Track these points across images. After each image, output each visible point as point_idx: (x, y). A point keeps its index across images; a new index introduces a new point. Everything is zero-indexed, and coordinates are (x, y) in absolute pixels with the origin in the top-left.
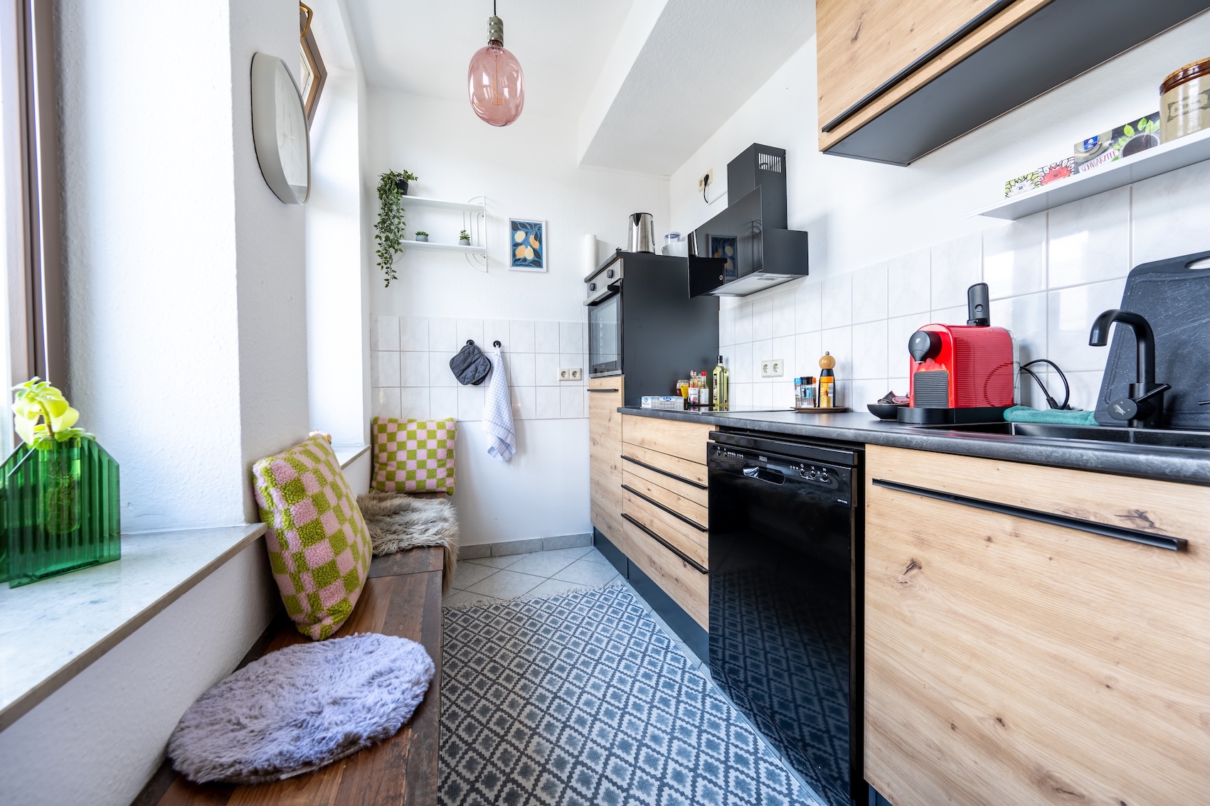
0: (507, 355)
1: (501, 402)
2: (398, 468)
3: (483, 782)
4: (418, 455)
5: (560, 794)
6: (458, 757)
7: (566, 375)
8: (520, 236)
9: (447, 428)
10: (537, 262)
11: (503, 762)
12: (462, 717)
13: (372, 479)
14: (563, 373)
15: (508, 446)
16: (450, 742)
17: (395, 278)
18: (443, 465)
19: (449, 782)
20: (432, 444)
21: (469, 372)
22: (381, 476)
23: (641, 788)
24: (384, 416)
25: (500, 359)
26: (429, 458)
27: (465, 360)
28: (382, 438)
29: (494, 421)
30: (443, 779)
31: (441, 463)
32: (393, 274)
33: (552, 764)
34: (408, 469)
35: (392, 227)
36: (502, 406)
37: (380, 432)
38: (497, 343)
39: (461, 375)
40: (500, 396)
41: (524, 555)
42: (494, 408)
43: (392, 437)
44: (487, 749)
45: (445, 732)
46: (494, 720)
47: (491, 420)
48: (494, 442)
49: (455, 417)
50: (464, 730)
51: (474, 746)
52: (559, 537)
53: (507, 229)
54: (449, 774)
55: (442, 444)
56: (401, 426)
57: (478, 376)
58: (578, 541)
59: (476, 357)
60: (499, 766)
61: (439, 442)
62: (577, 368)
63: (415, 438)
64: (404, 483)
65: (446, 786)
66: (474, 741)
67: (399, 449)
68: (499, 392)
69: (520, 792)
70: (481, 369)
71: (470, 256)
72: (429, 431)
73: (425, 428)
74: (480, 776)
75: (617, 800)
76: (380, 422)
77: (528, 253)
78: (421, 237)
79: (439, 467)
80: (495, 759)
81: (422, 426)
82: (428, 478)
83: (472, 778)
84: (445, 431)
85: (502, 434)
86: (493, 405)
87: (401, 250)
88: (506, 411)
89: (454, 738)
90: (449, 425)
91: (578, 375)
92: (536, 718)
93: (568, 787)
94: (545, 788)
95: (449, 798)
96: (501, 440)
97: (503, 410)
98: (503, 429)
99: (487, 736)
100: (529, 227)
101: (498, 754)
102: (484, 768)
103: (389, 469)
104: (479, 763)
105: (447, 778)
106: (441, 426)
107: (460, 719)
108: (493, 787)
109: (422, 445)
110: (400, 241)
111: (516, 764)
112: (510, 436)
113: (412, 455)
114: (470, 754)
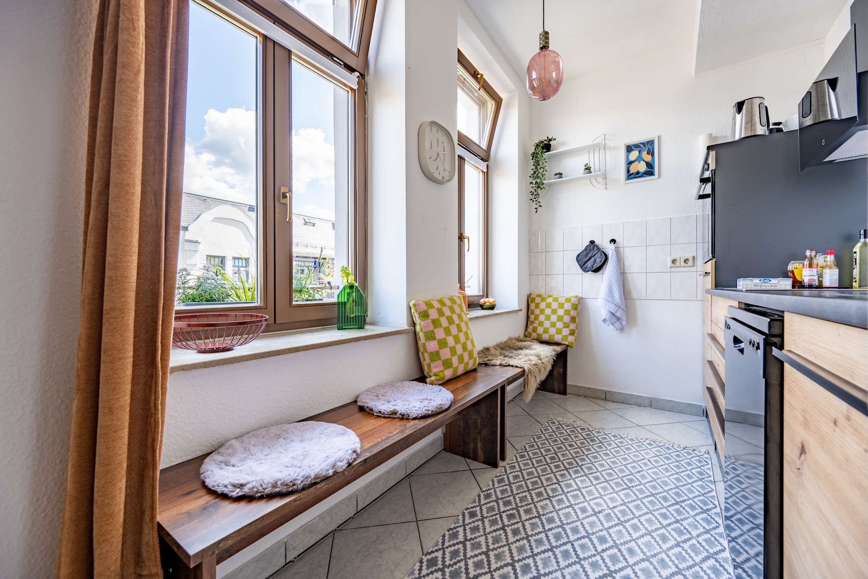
0: (621, 250)
1: (612, 285)
2: (539, 325)
3: (503, 502)
4: (551, 318)
5: (537, 532)
6: (501, 485)
7: (677, 264)
8: (634, 155)
9: (572, 302)
10: (650, 172)
11: (520, 500)
12: (517, 470)
13: (526, 330)
14: (674, 261)
15: (618, 319)
16: (502, 477)
17: (540, 206)
18: (567, 327)
19: (489, 492)
20: (561, 312)
21: (589, 264)
22: (530, 330)
23: (591, 565)
24: (535, 292)
25: (614, 252)
26: (558, 321)
27: (586, 255)
28: (532, 306)
29: (606, 299)
30: (487, 489)
31: (566, 325)
32: (539, 204)
33: (546, 518)
34: (544, 327)
35: (539, 175)
36: (613, 288)
37: (531, 302)
38: (613, 241)
39: (583, 265)
40: (613, 280)
41: (633, 406)
42: (607, 289)
43: (537, 306)
44: (517, 490)
45: (504, 471)
46: (532, 480)
47: (604, 298)
48: (605, 314)
49: (580, 295)
50: (513, 476)
51: (512, 485)
52: (668, 401)
53: (623, 151)
54: (491, 489)
55: (567, 312)
56: (543, 299)
57: (596, 266)
58: (688, 409)
59: (595, 253)
60: (516, 500)
61: (566, 311)
62: (689, 256)
63: (550, 307)
64: (541, 335)
65: (486, 492)
66: (514, 483)
67: (540, 314)
68: (612, 277)
69: (517, 517)
70: (598, 260)
71: (593, 181)
72: (559, 303)
73: (557, 301)
74: (504, 498)
75: (569, 558)
76: (532, 296)
77: (642, 167)
78: (558, 176)
79: (564, 327)
80: (517, 497)
81: (556, 300)
82: (556, 334)
83: (500, 497)
84: (570, 304)
85: (613, 308)
86: (606, 287)
87: (544, 188)
88: (617, 292)
89: (505, 477)
90: (574, 300)
91: (690, 263)
92: (556, 492)
93: (545, 532)
94: (532, 524)
95: (484, 497)
96: (612, 313)
97: (615, 291)
98: (614, 305)
99: (522, 485)
100: (642, 146)
101: (521, 495)
102: (509, 496)
103: (535, 325)
104: (508, 493)
105: (489, 490)
106: (568, 300)
107: (514, 470)
108: (506, 506)
109: (554, 312)
110: (544, 182)
111: (526, 505)
112: (620, 311)
113: (548, 318)
114: (508, 487)
